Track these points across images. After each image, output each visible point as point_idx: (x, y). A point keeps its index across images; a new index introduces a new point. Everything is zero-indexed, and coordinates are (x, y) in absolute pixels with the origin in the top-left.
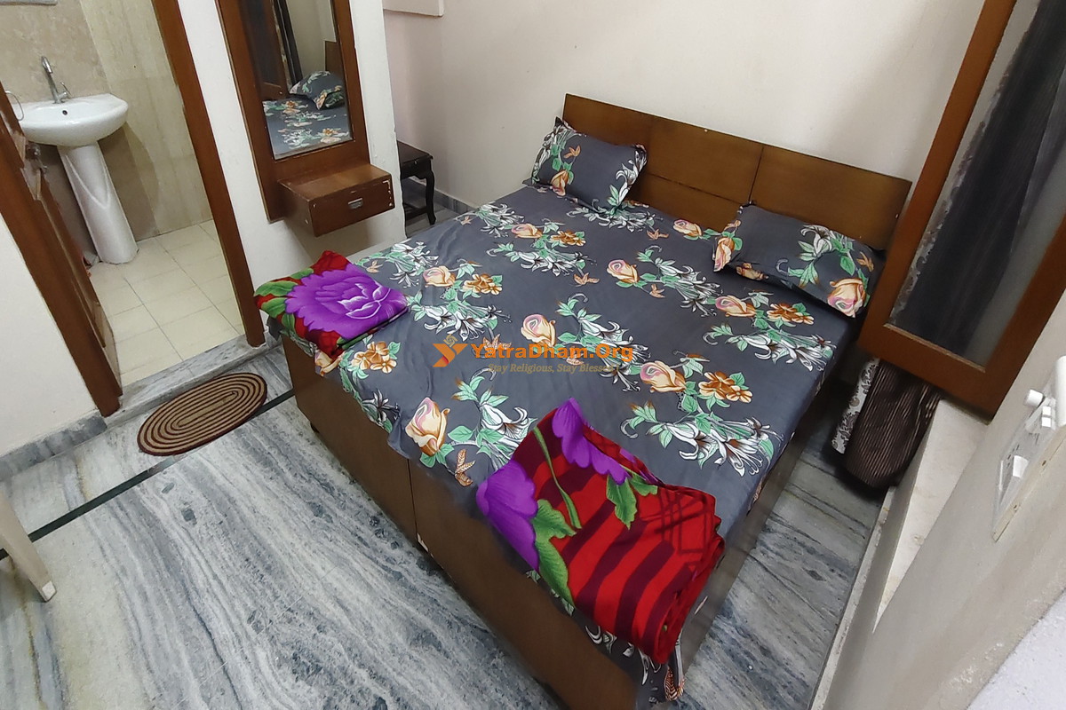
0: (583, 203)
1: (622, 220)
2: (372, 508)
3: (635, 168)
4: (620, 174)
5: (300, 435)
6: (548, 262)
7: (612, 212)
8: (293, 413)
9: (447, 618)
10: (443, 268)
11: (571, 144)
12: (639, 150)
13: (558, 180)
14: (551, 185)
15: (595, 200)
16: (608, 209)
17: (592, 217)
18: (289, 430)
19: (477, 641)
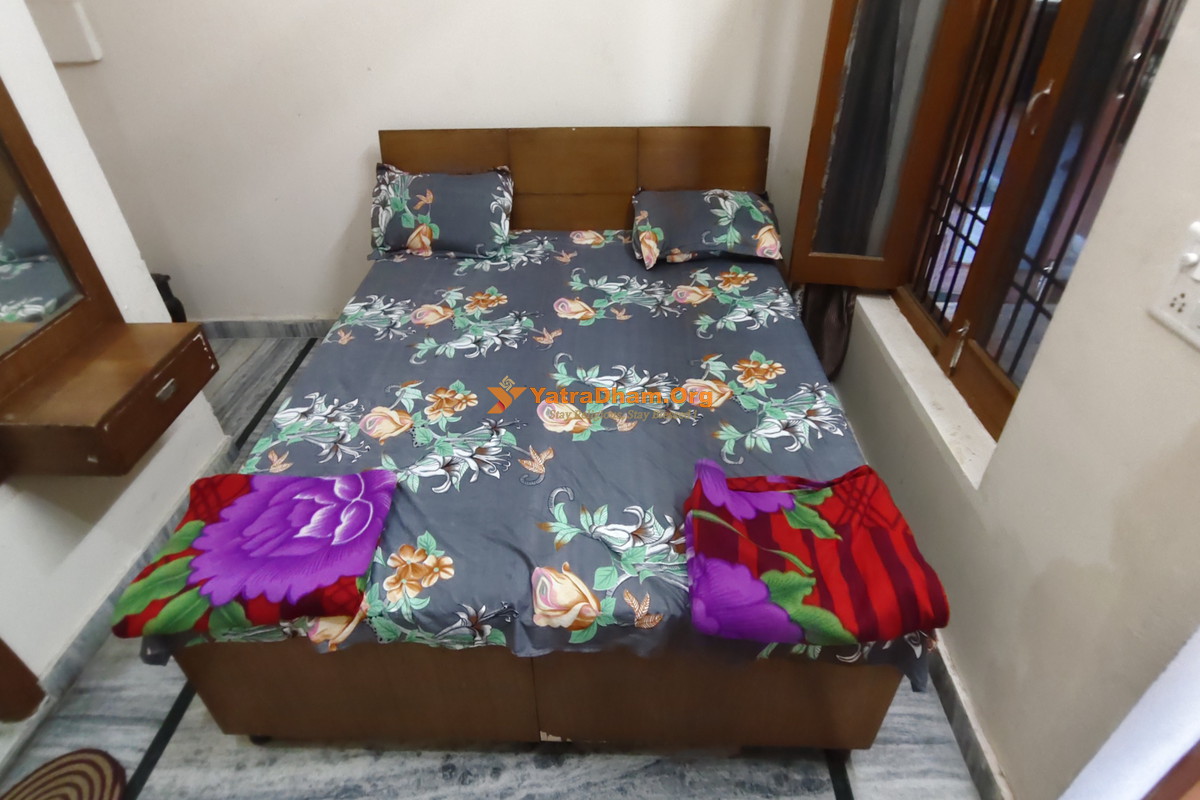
0: (462, 255)
1: (519, 256)
2: (432, 760)
3: (506, 194)
4: (494, 205)
5: (240, 767)
6: (491, 338)
7: (502, 252)
8: (198, 752)
9: (614, 788)
10: (379, 409)
11: (415, 190)
12: (502, 172)
13: (417, 239)
14: (407, 248)
15: (479, 246)
16: (497, 250)
17: (487, 265)
18: (212, 778)
19: (658, 778)
